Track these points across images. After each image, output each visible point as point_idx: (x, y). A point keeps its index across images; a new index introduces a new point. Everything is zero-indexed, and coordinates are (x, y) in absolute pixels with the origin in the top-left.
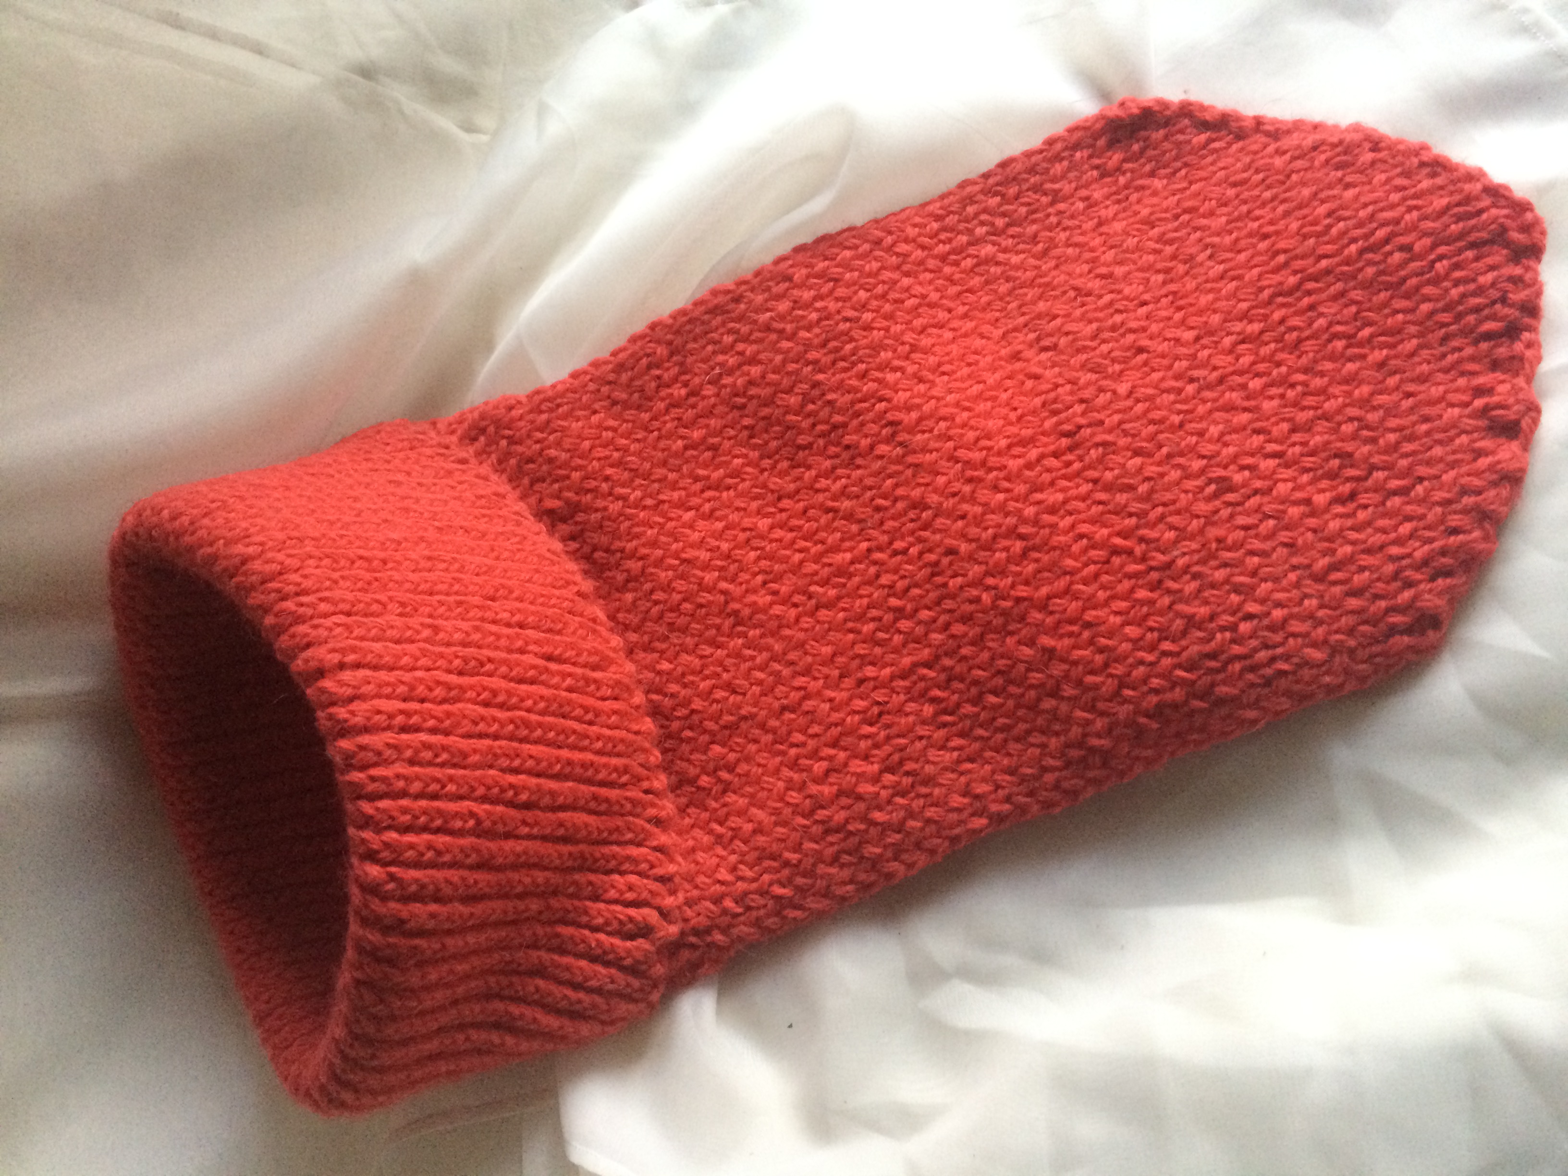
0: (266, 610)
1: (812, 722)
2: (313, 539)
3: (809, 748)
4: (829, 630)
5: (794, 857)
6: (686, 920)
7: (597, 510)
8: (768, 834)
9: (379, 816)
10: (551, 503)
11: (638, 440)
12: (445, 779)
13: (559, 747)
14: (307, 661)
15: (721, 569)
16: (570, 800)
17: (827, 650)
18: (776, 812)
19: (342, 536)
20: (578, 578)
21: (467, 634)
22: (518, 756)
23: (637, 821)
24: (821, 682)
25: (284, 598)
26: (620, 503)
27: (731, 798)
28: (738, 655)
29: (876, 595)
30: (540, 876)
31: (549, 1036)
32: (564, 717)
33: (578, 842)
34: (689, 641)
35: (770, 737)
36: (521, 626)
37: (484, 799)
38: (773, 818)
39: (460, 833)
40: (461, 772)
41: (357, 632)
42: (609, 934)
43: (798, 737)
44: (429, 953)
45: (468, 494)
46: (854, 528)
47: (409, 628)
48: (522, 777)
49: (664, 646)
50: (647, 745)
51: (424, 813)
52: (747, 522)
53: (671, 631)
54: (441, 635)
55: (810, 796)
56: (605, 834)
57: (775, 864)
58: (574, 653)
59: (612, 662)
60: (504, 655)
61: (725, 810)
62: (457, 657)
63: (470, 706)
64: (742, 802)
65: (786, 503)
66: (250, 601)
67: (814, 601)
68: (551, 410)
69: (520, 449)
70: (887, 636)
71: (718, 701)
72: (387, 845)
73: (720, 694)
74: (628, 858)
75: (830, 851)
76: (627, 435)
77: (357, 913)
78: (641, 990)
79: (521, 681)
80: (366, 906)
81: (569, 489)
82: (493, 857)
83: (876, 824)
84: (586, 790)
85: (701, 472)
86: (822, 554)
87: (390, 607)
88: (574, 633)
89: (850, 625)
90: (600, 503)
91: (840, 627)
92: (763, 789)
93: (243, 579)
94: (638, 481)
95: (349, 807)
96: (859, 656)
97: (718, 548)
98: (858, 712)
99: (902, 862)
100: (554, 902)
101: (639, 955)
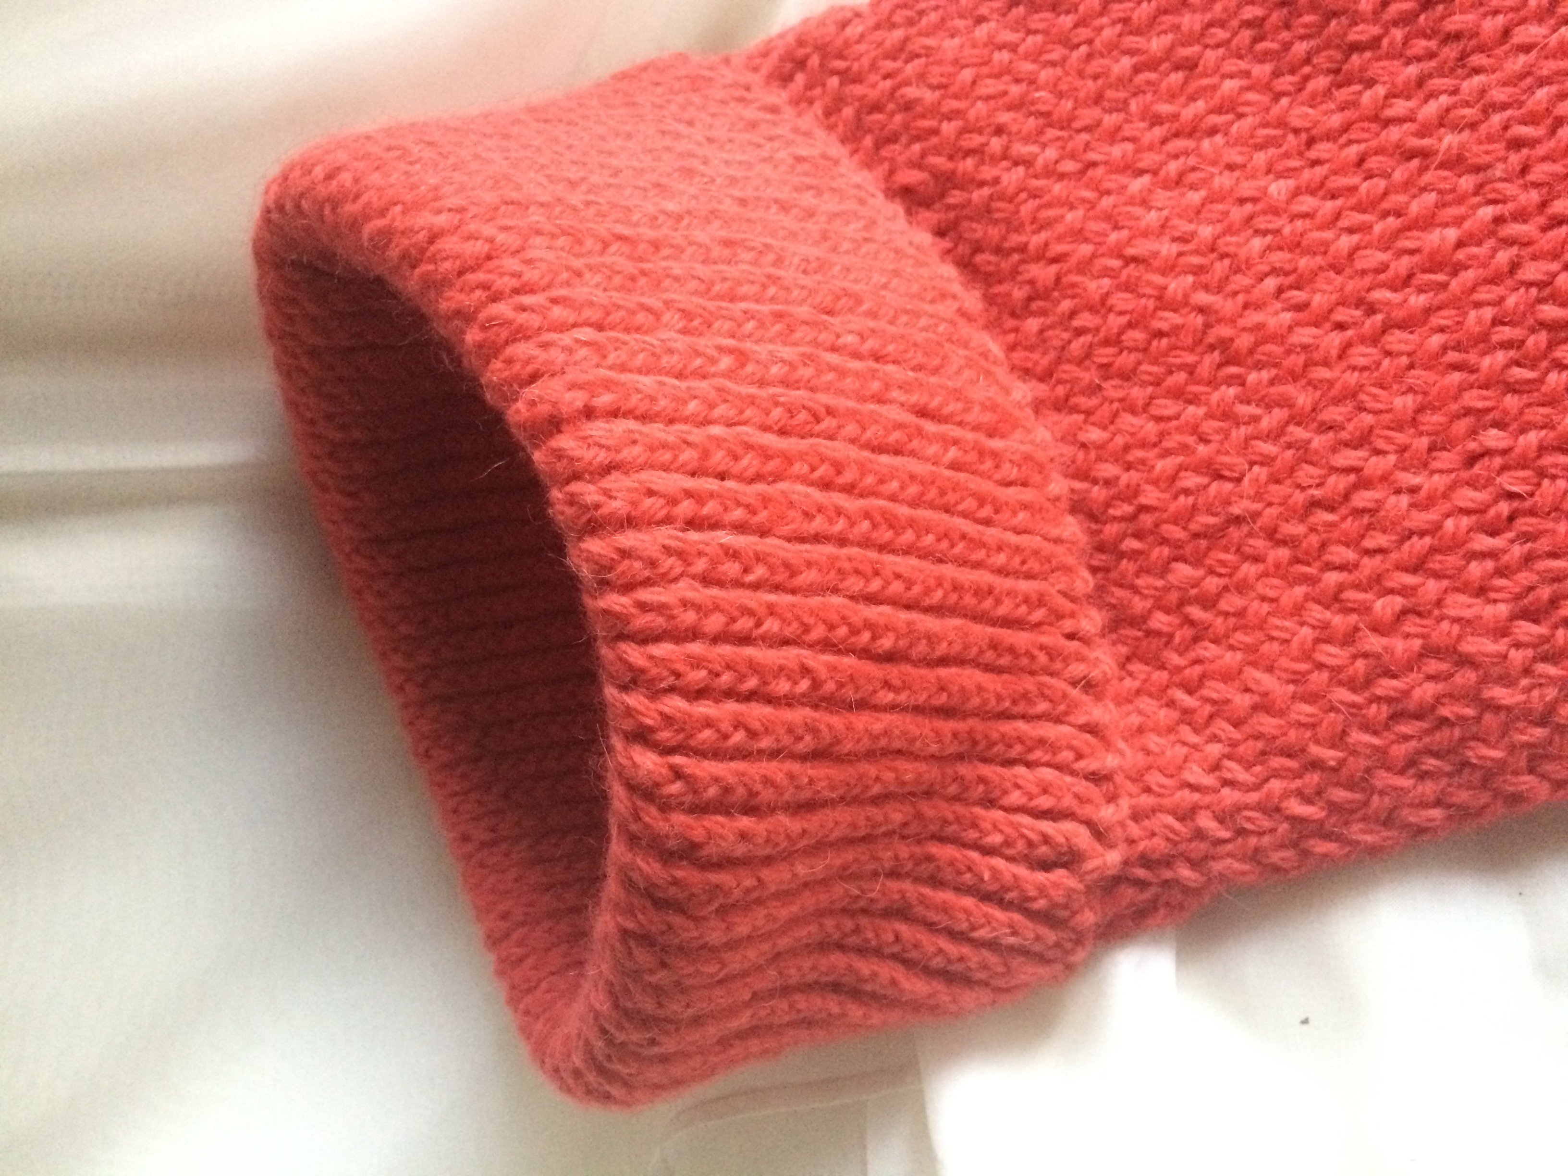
0: (467, 316)
1: (1369, 527)
2: (542, 205)
3: (1367, 572)
4: (1411, 366)
5: (1331, 755)
6: (1131, 842)
7: (982, 184)
8: (1281, 713)
9: (654, 671)
10: (910, 177)
11: (1053, 64)
12: (762, 611)
13: (941, 561)
14: (532, 403)
15: (1198, 271)
16: (957, 648)
17: (1405, 403)
18: (1297, 679)
19: (588, 204)
20: (956, 288)
21: (792, 366)
22: (877, 573)
23: (1053, 681)
24: (1392, 458)
25: (496, 298)
26: (1021, 170)
27: (1208, 650)
28: (1227, 415)
29: (1511, 301)
30: (909, 770)
31: (916, 1007)
32: (947, 511)
33: (965, 716)
34: (1138, 394)
35: (1284, 553)
36: (877, 357)
37: (826, 645)
38: (1291, 688)
39: (788, 701)
40: (789, 598)
41: (612, 357)
42: (1011, 859)
43: (1342, 554)
44: (737, 894)
45: (782, 154)
46: (1467, 183)
47: (698, 353)
48: (885, 609)
49: (1094, 402)
50: (1071, 561)
51: (728, 667)
52: (1247, 188)
53: (1107, 378)
54: (750, 368)
55: (1365, 655)
56: (1007, 704)
57: (1293, 764)
58: (959, 406)
59: (1016, 424)
60: (851, 404)
61: (1198, 669)
62: (777, 404)
63: (800, 488)
64: (1232, 659)
65: (1322, 149)
66: (443, 306)
67: (1379, 317)
68: (911, 22)
69: (858, 90)
70: (1530, 375)
71: (1187, 492)
72: (668, 719)
73: (1191, 480)
74: (1042, 742)
75: (1399, 751)
76: (1035, 56)
77: (623, 828)
78: (1057, 945)
79: (879, 449)
80: (638, 818)
81: (937, 151)
82: (837, 741)
83: (1496, 708)
84: (982, 632)
85: (1164, 108)
86: (1397, 234)
87: (666, 317)
88: (959, 372)
89: (1453, 356)
90: (987, 172)
91: (1432, 362)
92: (1272, 639)
93: (431, 267)
94: (1051, 133)
95: (605, 652)
96: (1468, 411)
97: (1194, 234)
98: (1467, 512)
99: (1543, 776)
100: (927, 809)
101: (1058, 896)
